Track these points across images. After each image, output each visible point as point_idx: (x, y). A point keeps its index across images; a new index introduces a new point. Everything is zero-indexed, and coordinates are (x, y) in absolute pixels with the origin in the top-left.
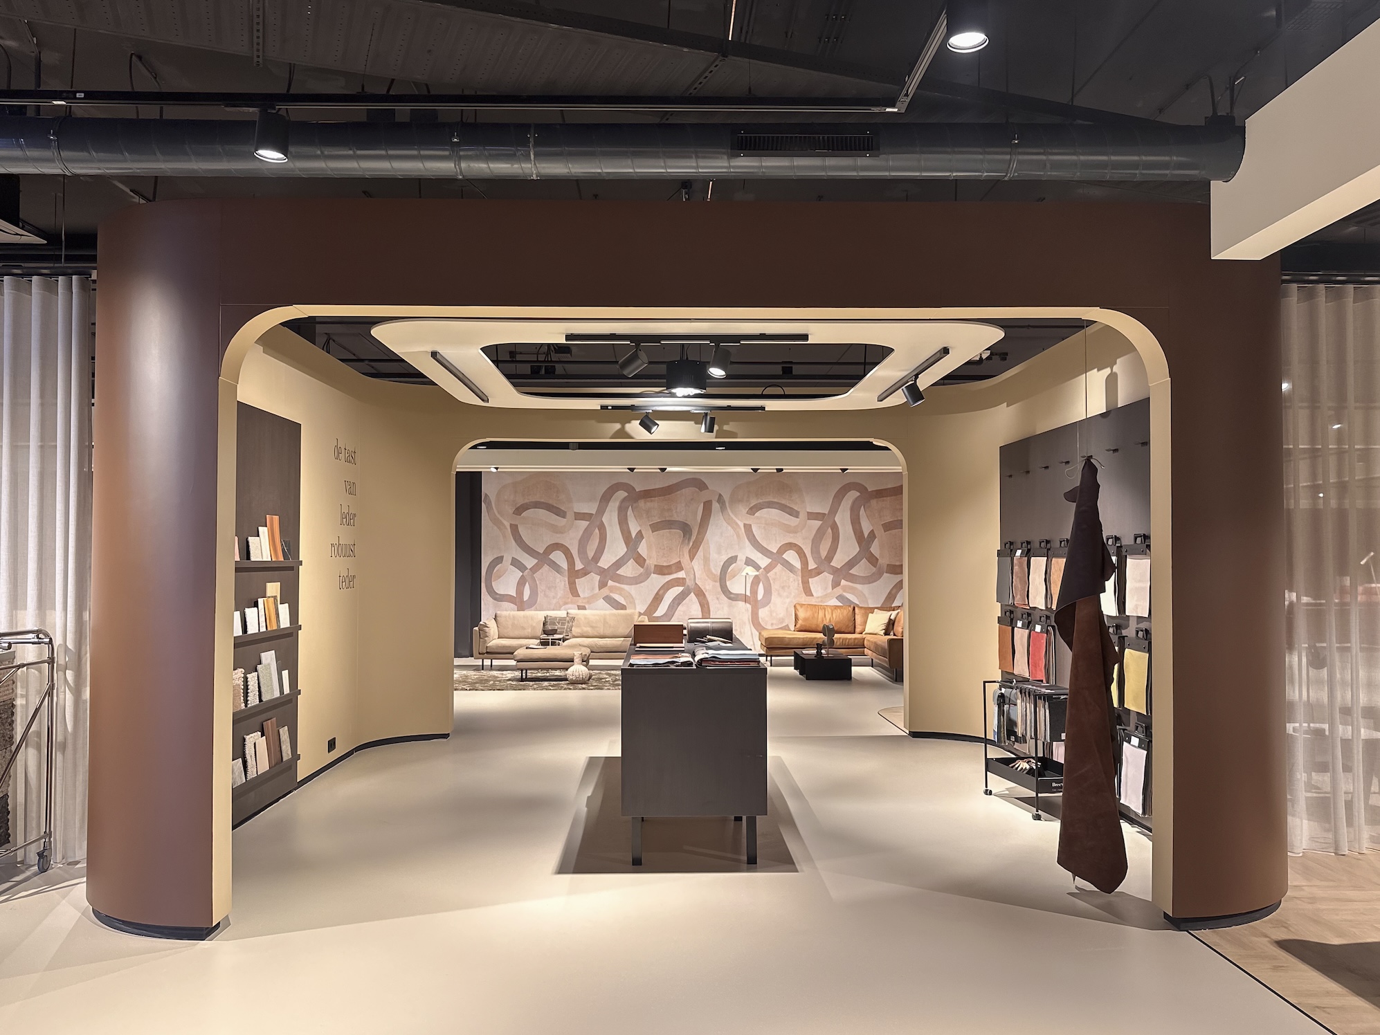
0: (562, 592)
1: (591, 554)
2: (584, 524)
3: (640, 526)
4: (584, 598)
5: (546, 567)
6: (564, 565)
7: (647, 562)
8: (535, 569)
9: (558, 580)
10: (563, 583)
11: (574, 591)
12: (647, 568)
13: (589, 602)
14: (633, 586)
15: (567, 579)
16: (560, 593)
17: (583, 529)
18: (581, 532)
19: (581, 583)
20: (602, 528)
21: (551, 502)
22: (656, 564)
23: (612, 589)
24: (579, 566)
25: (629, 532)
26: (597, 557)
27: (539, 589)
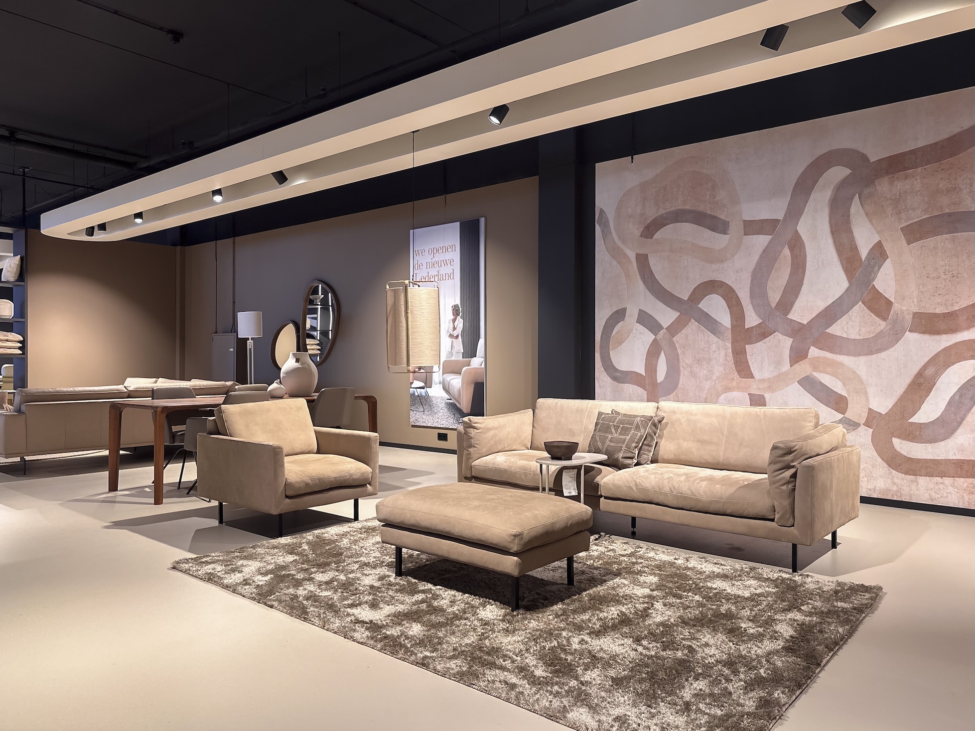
0: (721, 369)
1: (774, 297)
2: (761, 241)
3: (878, 233)
4: (762, 381)
5: (693, 325)
6: (725, 318)
7: (896, 307)
8: (674, 329)
9: (714, 347)
10: (723, 353)
11: (743, 368)
12: (895, 322)
13: (771, 389)
14: (863, 359)
15: (729, 345)
16: (718, 370)
17: (761, 250)
18: (756, 258)
19: (756, 353)
20: (797, 245)
21: (701, 208)
22: (916, 310)
23: (817, 365)
24: (752, 320)
25: (854, 249)
26: (786, 305)
27: (681, 364)
